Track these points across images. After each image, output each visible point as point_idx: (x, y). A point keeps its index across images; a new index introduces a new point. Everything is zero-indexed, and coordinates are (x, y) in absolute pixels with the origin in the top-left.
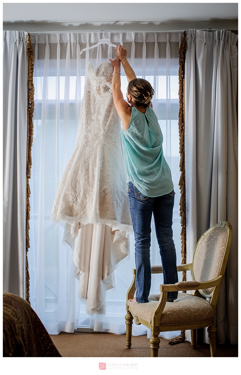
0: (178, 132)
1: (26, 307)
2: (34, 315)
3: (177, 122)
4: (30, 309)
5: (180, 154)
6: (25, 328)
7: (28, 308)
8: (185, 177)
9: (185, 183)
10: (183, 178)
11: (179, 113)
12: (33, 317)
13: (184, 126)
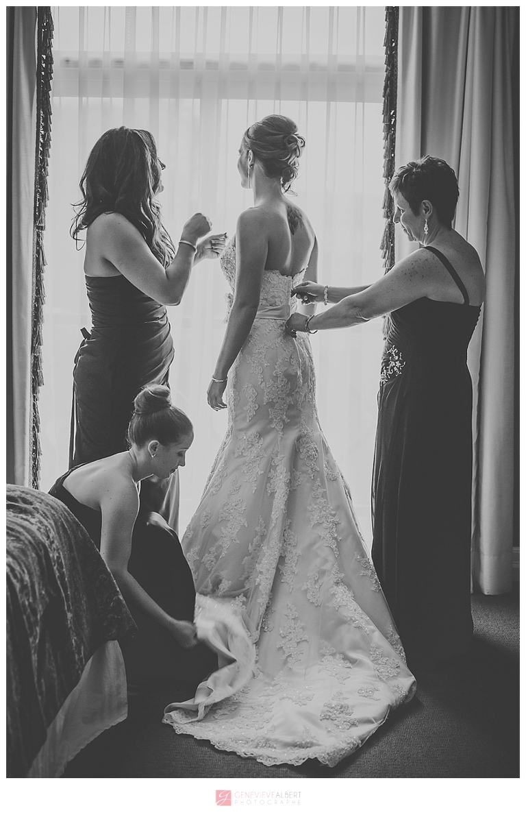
0: (382, 130)
1: (65, 515)
2: (81, 533)
3: (379, 106)
4: (72, 519)
5: (384, 179)
6: (65, 561)
7: (69, 518)
8: (394, 230)
9: (394, 244)
10: (390, 234)
11: (383, 88)
12: (79, 537)
13: (395, 118)
